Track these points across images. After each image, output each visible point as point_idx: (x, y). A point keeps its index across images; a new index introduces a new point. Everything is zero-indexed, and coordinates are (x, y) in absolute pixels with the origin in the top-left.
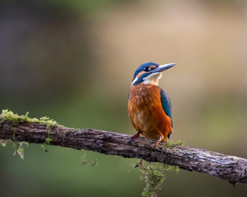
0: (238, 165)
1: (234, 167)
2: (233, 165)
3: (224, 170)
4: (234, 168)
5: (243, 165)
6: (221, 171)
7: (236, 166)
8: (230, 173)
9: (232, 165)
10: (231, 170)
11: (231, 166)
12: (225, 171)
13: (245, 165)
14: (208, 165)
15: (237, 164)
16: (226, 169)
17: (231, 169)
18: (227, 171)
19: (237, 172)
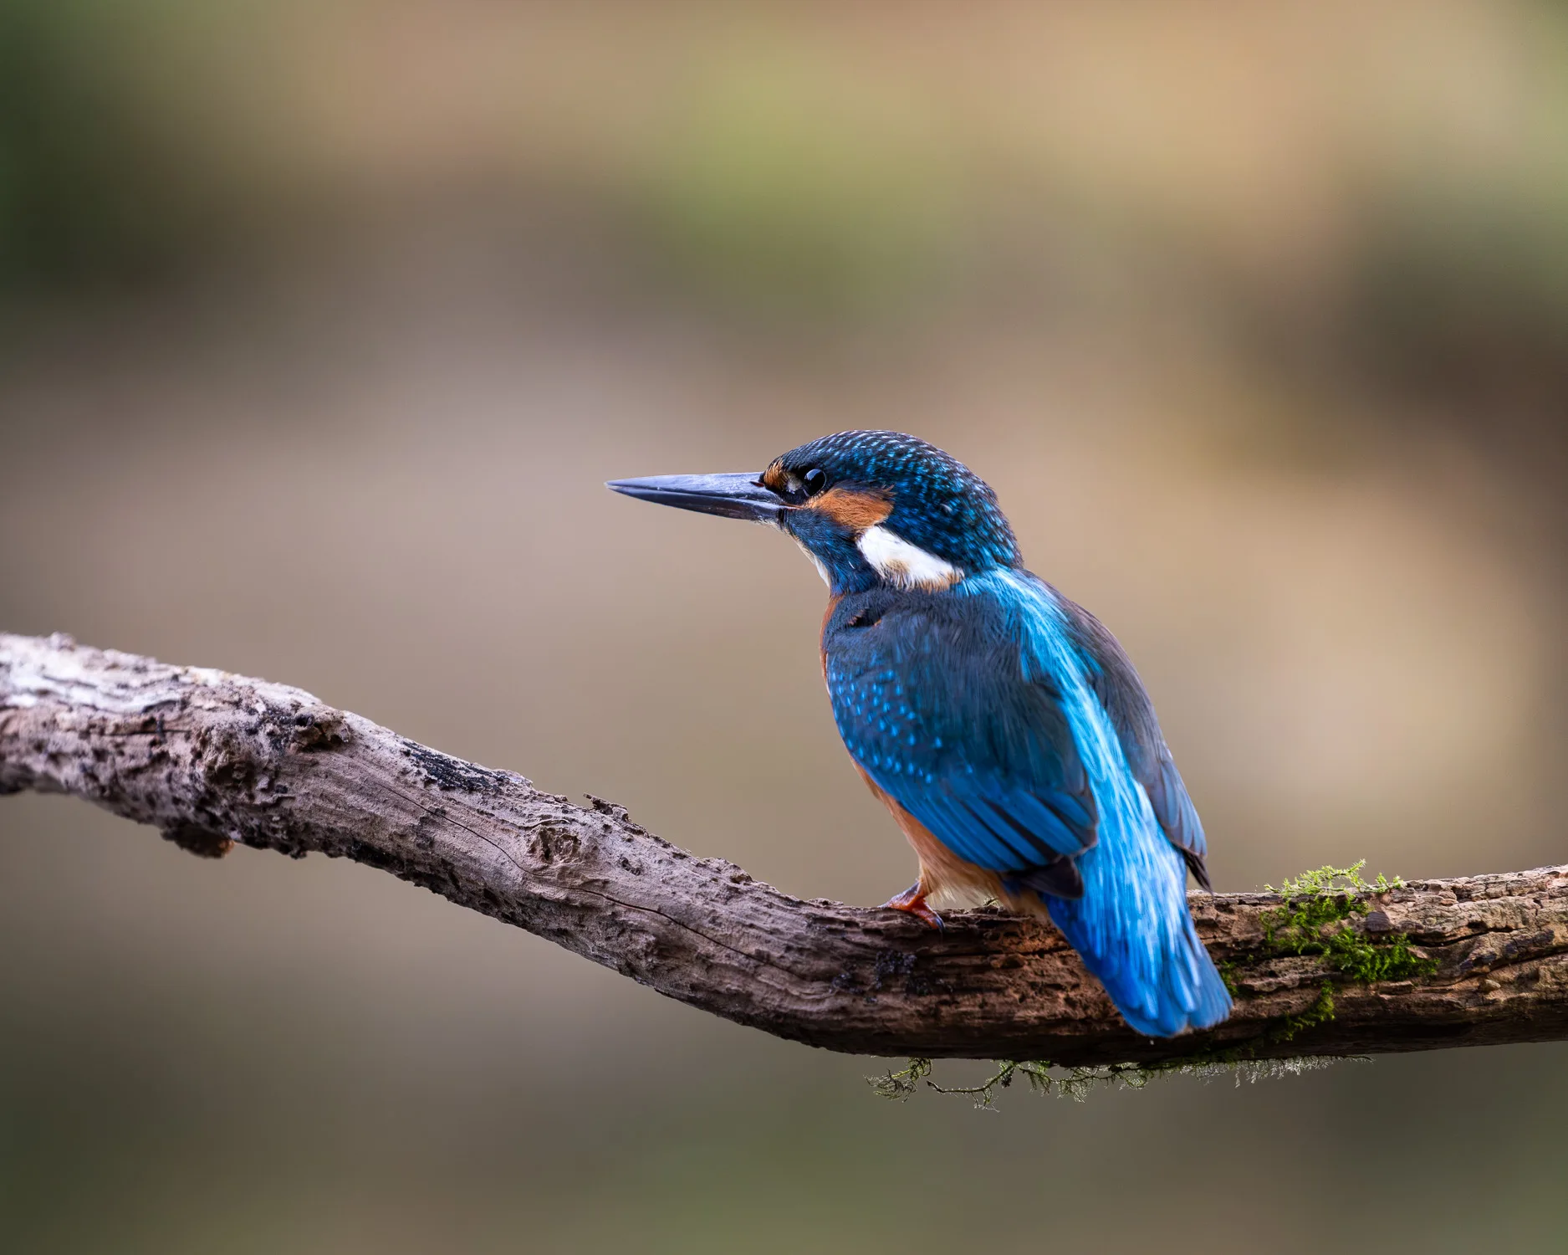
0: (187, 711)
1: (167, 727)
2: (163, 715)
3: (117, 746)
4: (168, 734)
5: (212, 704)
6: (100, 755)
7: (180, 718)
8: (146, 767)
9: (157, 715)
10: (153, 744)
11: (152, 720)
12: (122, 754)
13: (220, 705)
14: (44, 725)
15: (184, 703)
16: (123, 744)
17: (149, 738)
18: (132, 757)
19: (178, 757)
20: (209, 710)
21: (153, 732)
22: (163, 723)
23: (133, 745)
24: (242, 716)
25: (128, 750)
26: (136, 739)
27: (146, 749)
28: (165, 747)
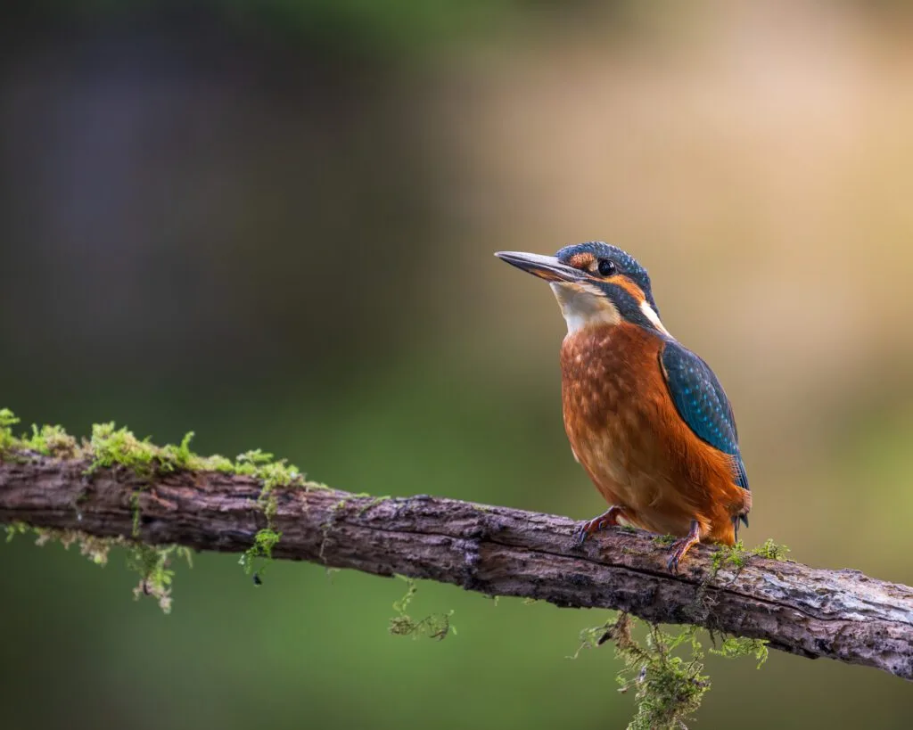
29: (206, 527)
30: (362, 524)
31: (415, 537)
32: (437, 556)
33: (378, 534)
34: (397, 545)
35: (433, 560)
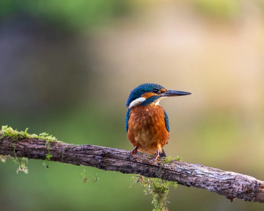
0: (235, 181)
4: (232, 184)
5: (241, 180)
6: (218, 186)
8: (228, 189)
10: (229, 185)
12: (223, 186)
13: (242, 180)
14: (206, 180)
15: (234, 179)
18: (225, 187)
19: (235, 188)
20: (240, 181)
21: (229, 183)
22: (230, 182)
23: (225, 185)
24: (247, 183)
25: (224, 186)
26: (225, 184)
27: (228, 186)
28: (231, 186)
29: (32, 153)
30: (72, 152)
31: (86, 155)
32: (91, 160)
33: (76, 154)
34: (81, 157)
35: (90, 161)
